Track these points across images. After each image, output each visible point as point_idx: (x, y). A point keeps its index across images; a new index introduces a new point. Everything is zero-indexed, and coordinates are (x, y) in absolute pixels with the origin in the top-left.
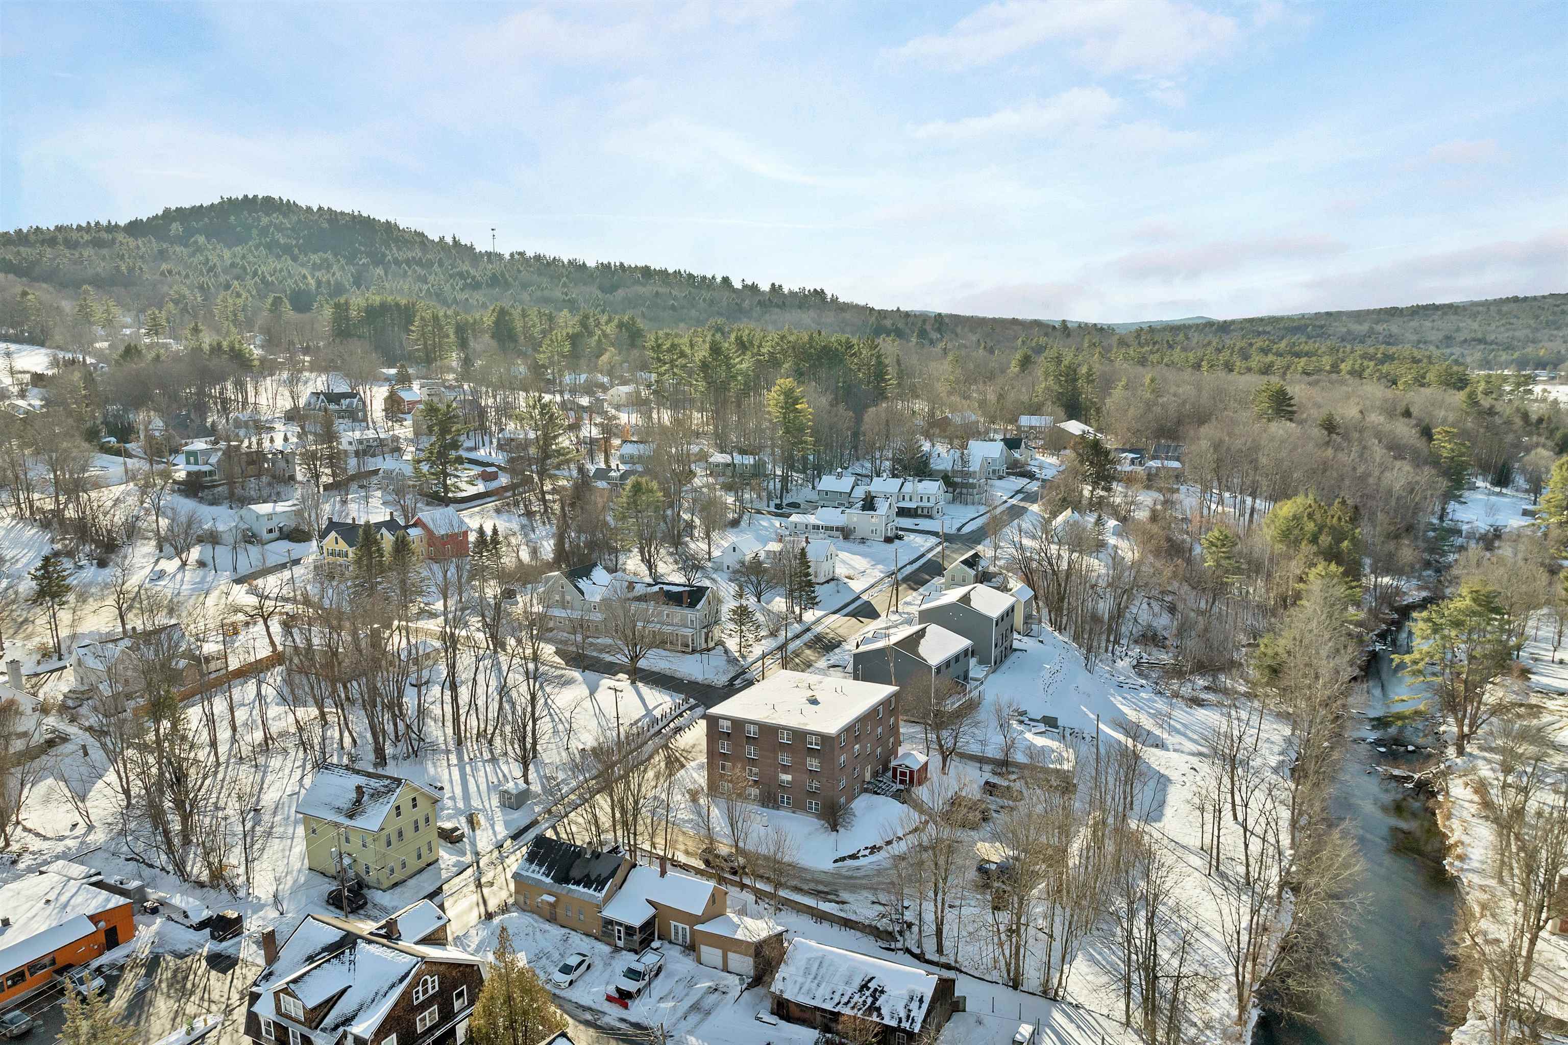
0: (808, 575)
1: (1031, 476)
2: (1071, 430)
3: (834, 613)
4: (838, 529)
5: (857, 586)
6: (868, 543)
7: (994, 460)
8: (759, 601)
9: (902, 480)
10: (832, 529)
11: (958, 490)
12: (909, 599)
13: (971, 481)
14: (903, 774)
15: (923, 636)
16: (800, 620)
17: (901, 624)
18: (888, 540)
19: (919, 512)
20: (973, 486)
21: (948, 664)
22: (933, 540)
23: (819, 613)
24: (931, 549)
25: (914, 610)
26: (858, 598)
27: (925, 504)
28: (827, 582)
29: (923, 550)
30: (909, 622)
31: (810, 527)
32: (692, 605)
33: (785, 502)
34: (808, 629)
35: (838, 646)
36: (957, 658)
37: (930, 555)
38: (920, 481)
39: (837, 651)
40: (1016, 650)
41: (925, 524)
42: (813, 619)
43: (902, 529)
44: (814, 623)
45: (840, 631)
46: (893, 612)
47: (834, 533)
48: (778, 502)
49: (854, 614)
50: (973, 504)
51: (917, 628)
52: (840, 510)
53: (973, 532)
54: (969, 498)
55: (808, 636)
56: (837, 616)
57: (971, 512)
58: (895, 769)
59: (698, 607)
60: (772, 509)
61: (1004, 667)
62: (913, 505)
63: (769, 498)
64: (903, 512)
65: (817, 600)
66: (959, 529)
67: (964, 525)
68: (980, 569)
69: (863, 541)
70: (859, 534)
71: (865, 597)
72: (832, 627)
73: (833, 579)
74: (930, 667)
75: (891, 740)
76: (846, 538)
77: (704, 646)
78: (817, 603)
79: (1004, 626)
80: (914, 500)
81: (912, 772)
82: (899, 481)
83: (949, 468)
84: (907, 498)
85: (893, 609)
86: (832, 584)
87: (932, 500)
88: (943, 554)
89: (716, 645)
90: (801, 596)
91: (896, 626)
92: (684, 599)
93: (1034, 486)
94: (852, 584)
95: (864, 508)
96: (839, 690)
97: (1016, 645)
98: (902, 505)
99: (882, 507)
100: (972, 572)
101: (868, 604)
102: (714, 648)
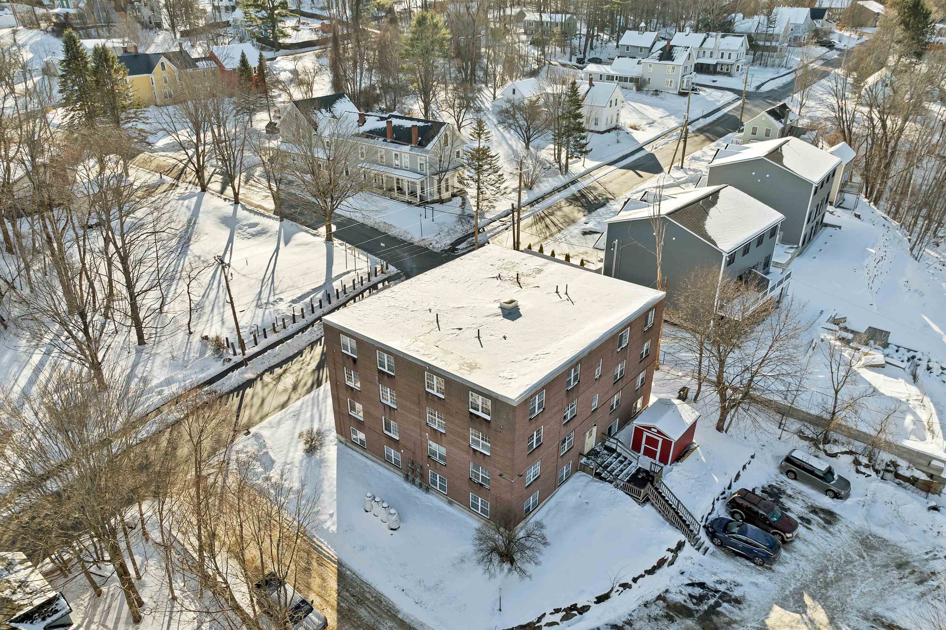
0: (580, 116)
1: (830, 46)
2: (871, 8)
3: (611, 164)
4: (632, 80)
5: (641, 137)
6: (662, 95)
7: (797, 26)
8: (527, 147)
9: (704, 35)
10: (625, 79)
11: (759, 53)
12: (698, 154)
13: (774, 44)
14: (652, 442)
15: (713, 203)
16: (565, 169)
17: (685, 182)
18: (683, 94)
19: (719, 69)
20: (774, 49)
21: (746, 249)
22: (731, 96)
23: (590, 164)
24: (729, 104)
25: (703, 168)
26: (641, 149)
27: (725, 60)
28: (609, 131)
29: (719, 105)
30: (696, 182)
31: (604, 77)
32: (422, 145)
33: (588, 57)
34: (573, 182)
35: (603, 205)
36: (760, 240)
37: (725, 111)
38: (723, 37)
39: (601, 211)
40: (826, 225)
41: (722, 81)
42: (582, 170)
43: (697, 85)
44: (582, 176)
45: (612, 187)
46: (677, 168)
47: (628, 84)
48: (581, 56)
49: (632, 167)
50: (773, 66)
51: (706, 190)
52: (636, 60)
53: (772, 91)
54: (770, 61)
55: (573, 189)
56: (612, 168)
57: (770, 73)
58: (638, 432)
59: (429, 147)
60: (574, 62)
61: (813, 248)
62: (713, 61)
63: (572, 54)
64: (701, 69)
65: (588, 148)
66: (758, 87)
67: (763, 84)
68: (789, 122)
69: (656, 92)
70: (653, 85)
71: (648, 149)
72: (601, 180)
73: (616, 128)
74: (719, 254)
75: (641, 376)
76: (639, 89)
77: (436, 197)
78: (586, 152)
79: (822, 193)
80: (715, 56)
81: (667, 443)
82: (702, 36)
83: (753, 31)
84: (708, 54)
85: (677, 164)
86: (613, 133)
87: (733, 56)
88: (742, 108)
89: (454, 195)
90: (568, 142)
91: (678, 185)
92: (414, 137)
93: (834, 55)
94: (636, 134)
95: (661, 58)
96: (562, 291)
97: (828, 219)
98: (702, 61)
99: (680, 57)
100: (779, 125)
101: (651, 156)
102: (449, 200)
